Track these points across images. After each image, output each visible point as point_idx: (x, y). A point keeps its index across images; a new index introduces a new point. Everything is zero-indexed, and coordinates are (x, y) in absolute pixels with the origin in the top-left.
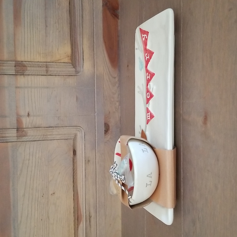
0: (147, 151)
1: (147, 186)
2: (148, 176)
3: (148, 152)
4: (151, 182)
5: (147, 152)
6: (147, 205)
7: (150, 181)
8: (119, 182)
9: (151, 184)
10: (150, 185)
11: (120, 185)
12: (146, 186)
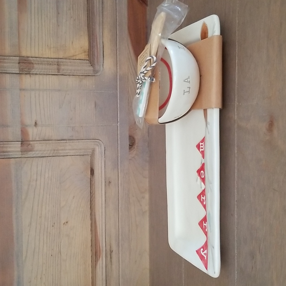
2: (186, 81)
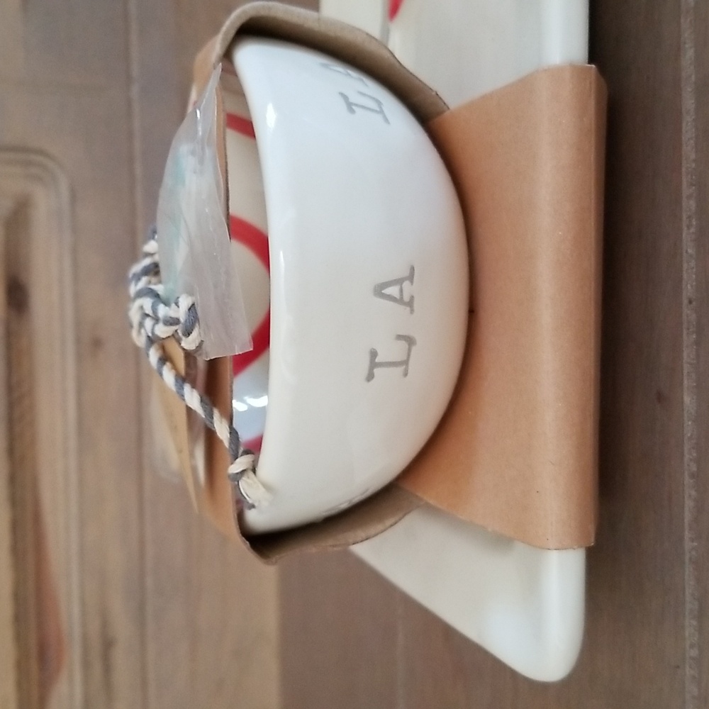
0: (381, 112)
1: (376, 371)
3: (386, 120)
4: (410, 341)
5: (379, 118)
6: (380, 527)
7: (400, 337)
8: (165, 358)
9: (405, 363)
10: (402, 369)
11: (169, 376)
12: (370, 377)
